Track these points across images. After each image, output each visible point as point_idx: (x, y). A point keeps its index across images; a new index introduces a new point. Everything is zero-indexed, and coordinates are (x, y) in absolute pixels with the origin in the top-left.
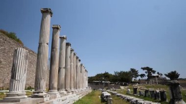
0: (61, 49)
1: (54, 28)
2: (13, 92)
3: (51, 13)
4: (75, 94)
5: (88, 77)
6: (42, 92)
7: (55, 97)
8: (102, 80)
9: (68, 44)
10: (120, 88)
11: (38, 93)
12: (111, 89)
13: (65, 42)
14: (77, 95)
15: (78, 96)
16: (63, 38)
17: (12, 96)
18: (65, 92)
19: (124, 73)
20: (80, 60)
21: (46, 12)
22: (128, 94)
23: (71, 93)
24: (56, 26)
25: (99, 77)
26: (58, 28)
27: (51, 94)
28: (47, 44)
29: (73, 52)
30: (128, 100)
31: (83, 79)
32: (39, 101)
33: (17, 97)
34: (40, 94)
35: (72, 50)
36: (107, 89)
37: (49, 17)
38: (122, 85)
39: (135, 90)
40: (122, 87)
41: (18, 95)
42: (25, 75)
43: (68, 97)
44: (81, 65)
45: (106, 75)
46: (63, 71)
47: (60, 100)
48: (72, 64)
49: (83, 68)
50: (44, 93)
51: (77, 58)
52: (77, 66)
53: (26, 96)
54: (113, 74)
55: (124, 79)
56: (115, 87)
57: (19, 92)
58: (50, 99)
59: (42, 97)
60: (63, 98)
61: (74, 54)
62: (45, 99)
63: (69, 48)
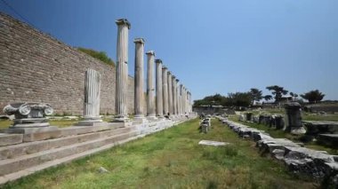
0: (148, 67)
1: (136, 43)
3: (128, 25)
6: (123, 117)
7: (140, 123)
8: (211, 104)
9: (158, 62)
10: (234, 114)
11: (119, 117)
12: (223, 115)
13: (153, 59)
15: (174, 122)
17: (85, 120)
18: (156, 118)
19: (241, 94)
20: (177, 80)
21: (121, 23)
22: (240, 120)
24: (138, 40)
25: (208, 100)
26: (140, 43)
27: (134, 120)
28: (126, 63)
29: (166, 71)
30: (232, 128)
31: (184, 103)
32: (118, 126)
33: (90, 121)
34: (121, 119)
35: (164, 69)
37: (125, 30)
39: (249, 116)
40: (238, 113)
41: (91, 119)
42: (98, 98)
43: (158, 123)
44: (181, 86)
45: (217, 98)
46: (153, 94)
47: (145, 126)
48: (166, 85)
49: (183, 91)
50: (125, 118)
51: (173, 78)
52: (173, 88)
53: (101, 121)
54: (226, 96)
55: (240, 102)
57: (93, 116)
58: (133, 124)
59: (123, 122)
60: (151, 124)
61: (169, 73)
62: (126, 124)
63: (160, 66)
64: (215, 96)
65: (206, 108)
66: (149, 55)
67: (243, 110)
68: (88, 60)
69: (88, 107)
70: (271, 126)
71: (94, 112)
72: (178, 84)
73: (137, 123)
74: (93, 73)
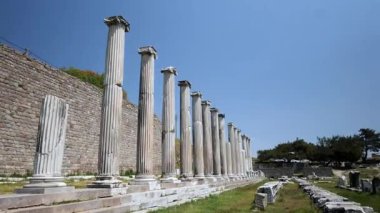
1: (142, 54)
2: (38, 176)
3: (126, 26)
4: (206, 185)
5: (259, 152)
6: (110, 178)
7: (144, 189)
8: (290, 157)
9: (183, 84)
10: (332, 175)
11: (102, 179)
12: (310, 177)
13: (172, 81)
14: (212, 186)
15: (214, 189)
16: (169, 72)
17: (35, 182)
18: (175, 180)
19: (343, 139)
20: (222, 116)
21: (113, 23)
23: (195, 183)
24: (146, 50)
25: (283, 149)
26: (149, 54)
27: (136, 183)
28: (119, 85)
29: (199, 100)
32: (97, 195)
33: (43, 184)
34: (106, 182)
35: (195, 97)
36: (300, 177)
37: (120, 33)
39: (354, 179)
40: (338, 173)
41: (44, 181)
43: (180, 190)
44: (230, 126)
45: (299, 147)
46: (171, 139)
47: (152, 195)
48: (199, 123)
49: (234, 134)
50: (114, 180)
51: (214, 111)
52: (213, 128)
53: (64, 184)
54: (315, 142)
56: (319, 173)
57: (48, 175)
58: (129, 191)
59: (108, 187)
60: (164, 192)
61: (204, 104)
62: (114, 192)
63: (188, 92)
64: (295, 143)
65: (279, 165)
66: (166, 73)
67: (347, 167)
68: (74, 85)
69: (42, 159)
72: (224, 122)
73: (136, 190)
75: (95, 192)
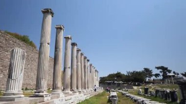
0: (66, 49)
1: (57, 28)
3: (52, 14)
4: (82, 94)
6: (43, 92)
7: (58, 97)
8: (114, 80)
9: (73, 44)
10: (133, 88)
11: (39, 92)
12: (124, 89)
13: (70, 42)
14: (85, 95)
15: (86, 96)
16: (68, 38)
18: (71, 93)
19: (137, 72)
20: (88, 60)
21: (47, 12)
22: (139, 94)
23: (78, 93)
24: (59, 26)
25: (111, 77)
26: (61, 28)
27: (53, 94)
28: (48, 44)
29: (80, 52)
30: (135, 101)
31: (93, 79)
32: (38, 101)
34: (41, 94)
35: (78, 51)
36: (119, 89)
38: (135, 85)
39: (146, 90)
40: (135, 88)
41: (14, 94)
42: (22, 74)
43: (72, 97)
44: (91, 65)
45: (118, 76)
46: (69, 72)
47: (62, 100)
48: (79, 64)
49: (92, 69)
50: (45, 93)
51: (85, 58)
52: (85, 66)
53: (23, 96)
54: (126, 74)
55: (137, 78)
56: (128, 88)
57: (15, 91)
58: (52, 98)
59: (42, 96)
60: (67, 98)
61: (82, 54)
62: (45, 99)
63: (75, 48)
64: (117, 74)
65: (109, 84)
66: (67, 39)
67: (138, 85)
68: (13, 41)
69: (12, 82)
70: (166, 99)
71: (16, 88)
72: (88, 64)
73: (54, 98)
74: (19, 51)
75: (37, 100)
